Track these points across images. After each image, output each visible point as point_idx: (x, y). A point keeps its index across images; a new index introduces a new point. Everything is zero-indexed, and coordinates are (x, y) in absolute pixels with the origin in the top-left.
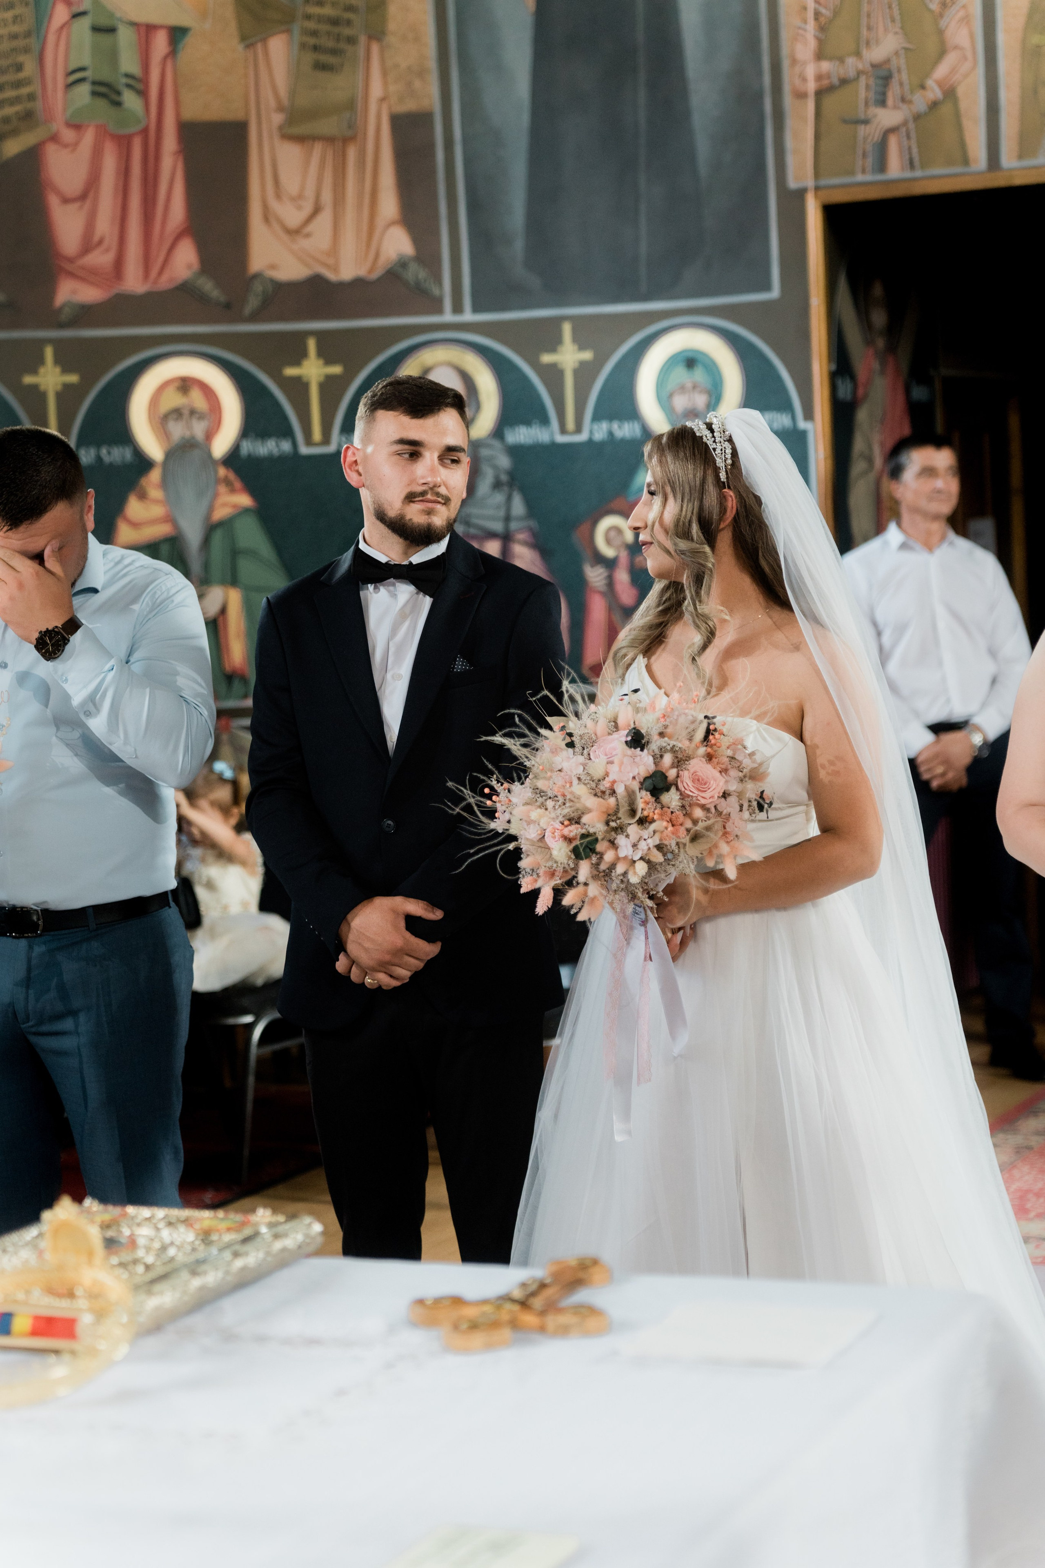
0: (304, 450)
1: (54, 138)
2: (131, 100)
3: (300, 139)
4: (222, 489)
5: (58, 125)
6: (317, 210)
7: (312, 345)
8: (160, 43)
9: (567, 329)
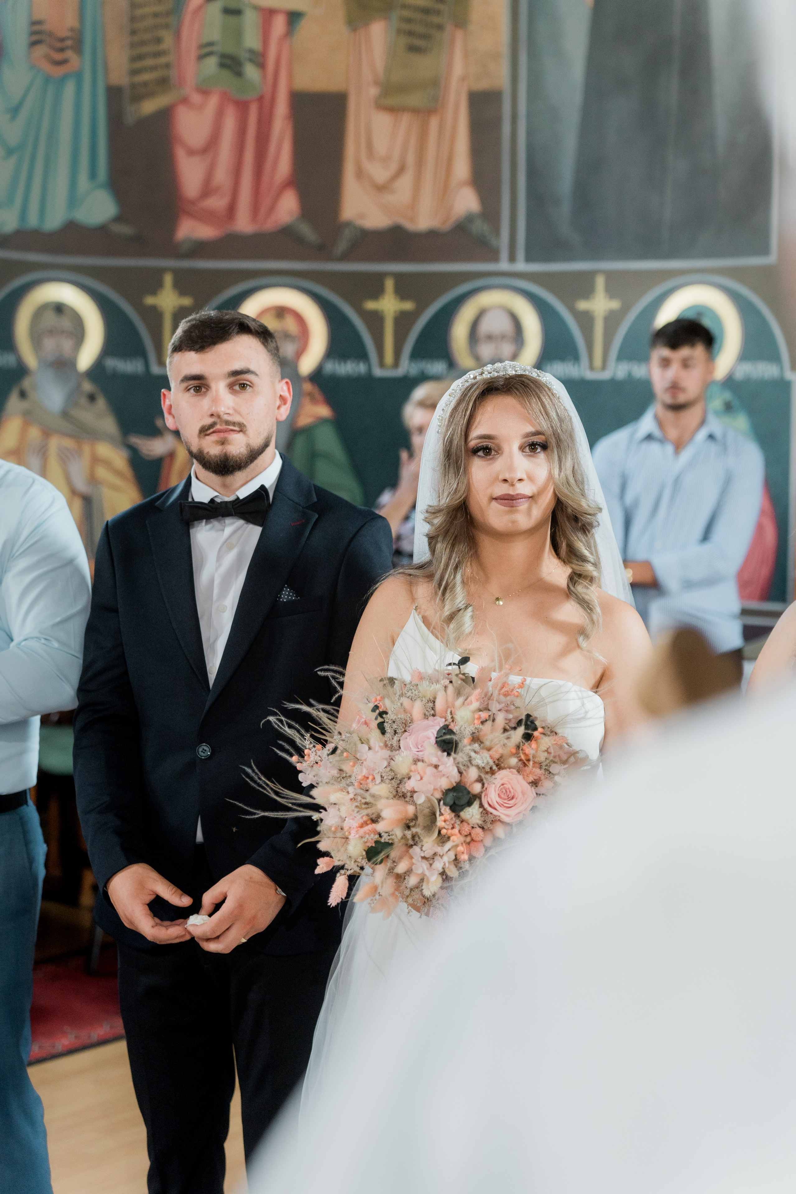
0: (378, 372)
1: (185, 101)
2: (251, 71)
3: (391, 110)
4: (306, 401)
5: (188, 90)
6: (402, 169)
7: (389, 284)
8: (279, 24)
9: (600, 282)
